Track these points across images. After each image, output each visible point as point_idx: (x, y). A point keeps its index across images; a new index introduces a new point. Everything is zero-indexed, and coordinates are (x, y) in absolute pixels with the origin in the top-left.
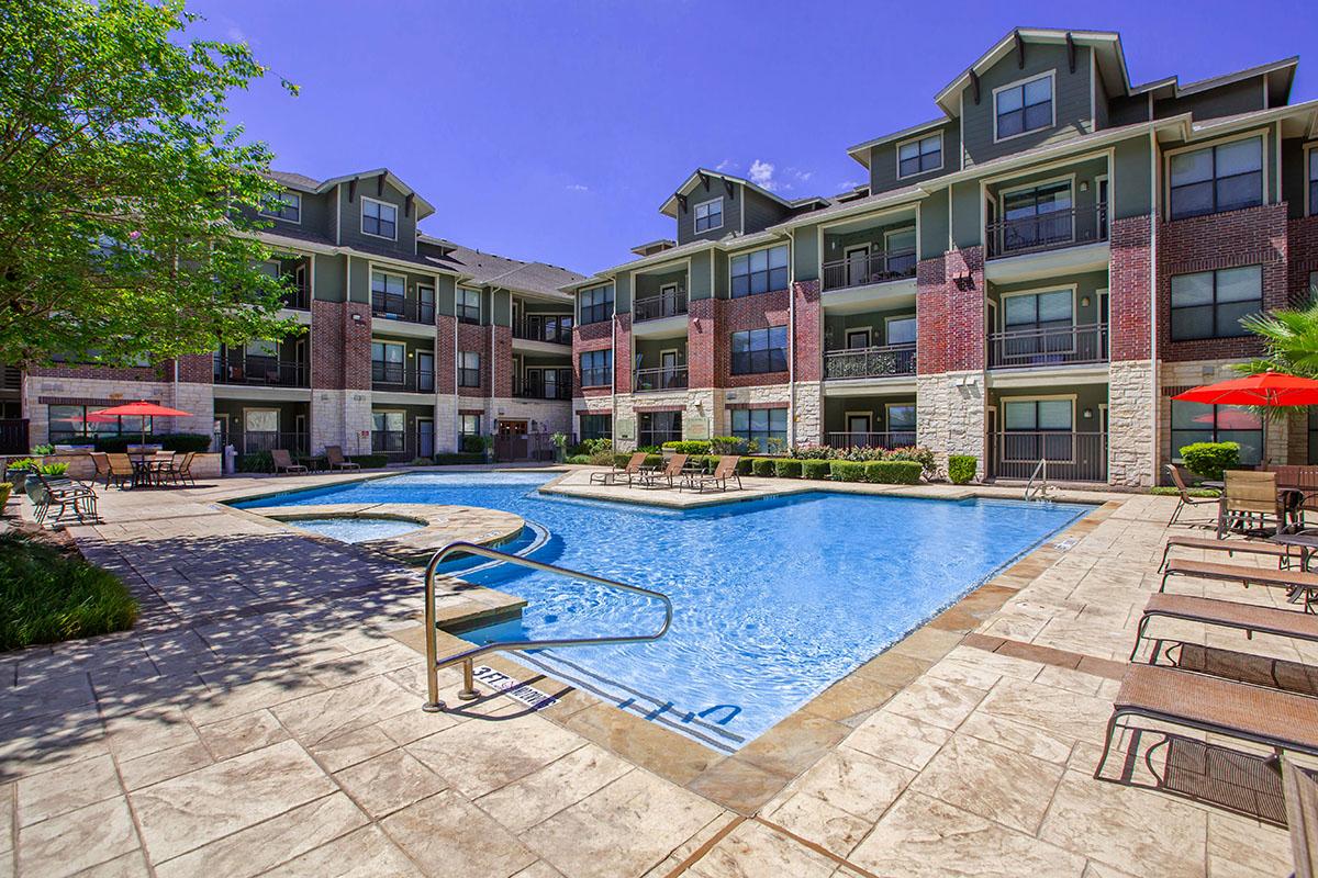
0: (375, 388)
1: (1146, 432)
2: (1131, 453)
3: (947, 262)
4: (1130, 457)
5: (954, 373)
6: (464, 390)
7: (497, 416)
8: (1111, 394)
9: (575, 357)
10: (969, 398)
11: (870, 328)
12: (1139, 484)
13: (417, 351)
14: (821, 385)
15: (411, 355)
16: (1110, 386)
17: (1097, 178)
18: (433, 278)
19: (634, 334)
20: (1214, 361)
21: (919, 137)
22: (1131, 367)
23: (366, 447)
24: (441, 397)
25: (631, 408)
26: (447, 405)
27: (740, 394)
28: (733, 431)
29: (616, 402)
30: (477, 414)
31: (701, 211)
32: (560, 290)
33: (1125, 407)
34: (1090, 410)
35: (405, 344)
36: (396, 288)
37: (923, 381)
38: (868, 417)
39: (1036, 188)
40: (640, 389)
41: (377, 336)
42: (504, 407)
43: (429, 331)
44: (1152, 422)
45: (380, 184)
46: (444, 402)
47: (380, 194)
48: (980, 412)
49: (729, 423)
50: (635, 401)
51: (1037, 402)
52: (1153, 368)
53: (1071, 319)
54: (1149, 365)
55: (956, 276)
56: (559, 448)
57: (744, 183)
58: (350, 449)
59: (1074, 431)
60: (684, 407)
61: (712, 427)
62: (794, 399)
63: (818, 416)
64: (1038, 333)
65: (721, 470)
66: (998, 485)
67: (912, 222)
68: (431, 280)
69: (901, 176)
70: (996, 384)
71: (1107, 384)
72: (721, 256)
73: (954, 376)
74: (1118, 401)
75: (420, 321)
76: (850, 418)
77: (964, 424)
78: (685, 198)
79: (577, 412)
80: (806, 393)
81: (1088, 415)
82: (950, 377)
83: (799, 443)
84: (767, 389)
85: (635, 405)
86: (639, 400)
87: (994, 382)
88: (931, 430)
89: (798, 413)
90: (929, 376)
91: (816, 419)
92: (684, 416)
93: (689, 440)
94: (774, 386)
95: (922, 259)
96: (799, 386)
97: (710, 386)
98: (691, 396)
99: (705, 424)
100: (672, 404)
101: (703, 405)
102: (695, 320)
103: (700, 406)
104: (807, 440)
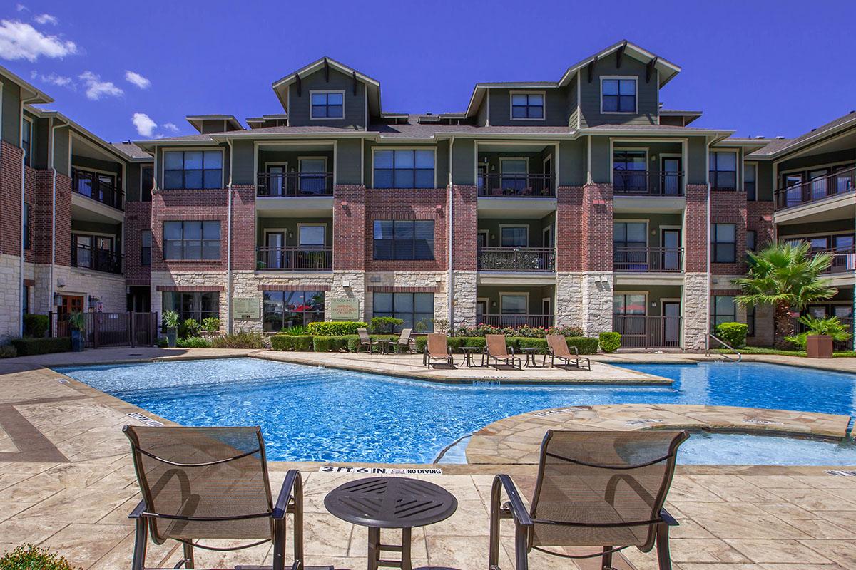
1: (704, 316)
2: (696, 329)
3: (585, 192)
4: (695, 332)
5: (593, 272)
8: (685, 293)
9: (156, 224)
10: (603, 291)
11: (487, 231)
12: (699, 348)
14: (476, 274)
16: (684, 287)
17: (660, 154)
20: (717, 276)
21: (528, 92)
25: (255, 287)
27: (383, 279)
28: (374, 312)
29: (231, 279)
31: (317, 96)
33: (693, 301)
34: (654, 302)
37: (561, 277)
38: (484, 302)
42: (64, 277)
44: (707, 311)
48: (610, 301)
49: (372, 305)
50: (260, 279)
51: (625, 295)
52: (708, 278)
53: (646, 242)
54: (706, 276)
55: (595, 202)
59: (647, 315)
60: (327, 288)
62: (453, 285)
63: (474, 300)
64: (626, 249)
69: (513, 117)
70: (619, 282)
71: (682, 286)
73: (594, 275)
74: (690, 297)
77: (599, 309)
78: (302, 81)
79: (159, 288)
80: (463, 280)
81: (654, 305)
82: (590, 275)
83: (457, 322)
84: (414, 274)
85: (261, 283)
86: (267, 278)
87: (618, 280)
88: (567, 313)
89: (455, 297)
90: (567, 273)
91: (473, 303)
92: (328, 296)
93: (333, 320)
94: (421, 273)
95: (561, 185)
96: (457, 274)
97: (360, 269)
98: (337, 277)
99: (354, 305)
100: (313, 284)
101: (352, 286)
102: (344, 203)
103: (347, 289)
104: (464, 321)
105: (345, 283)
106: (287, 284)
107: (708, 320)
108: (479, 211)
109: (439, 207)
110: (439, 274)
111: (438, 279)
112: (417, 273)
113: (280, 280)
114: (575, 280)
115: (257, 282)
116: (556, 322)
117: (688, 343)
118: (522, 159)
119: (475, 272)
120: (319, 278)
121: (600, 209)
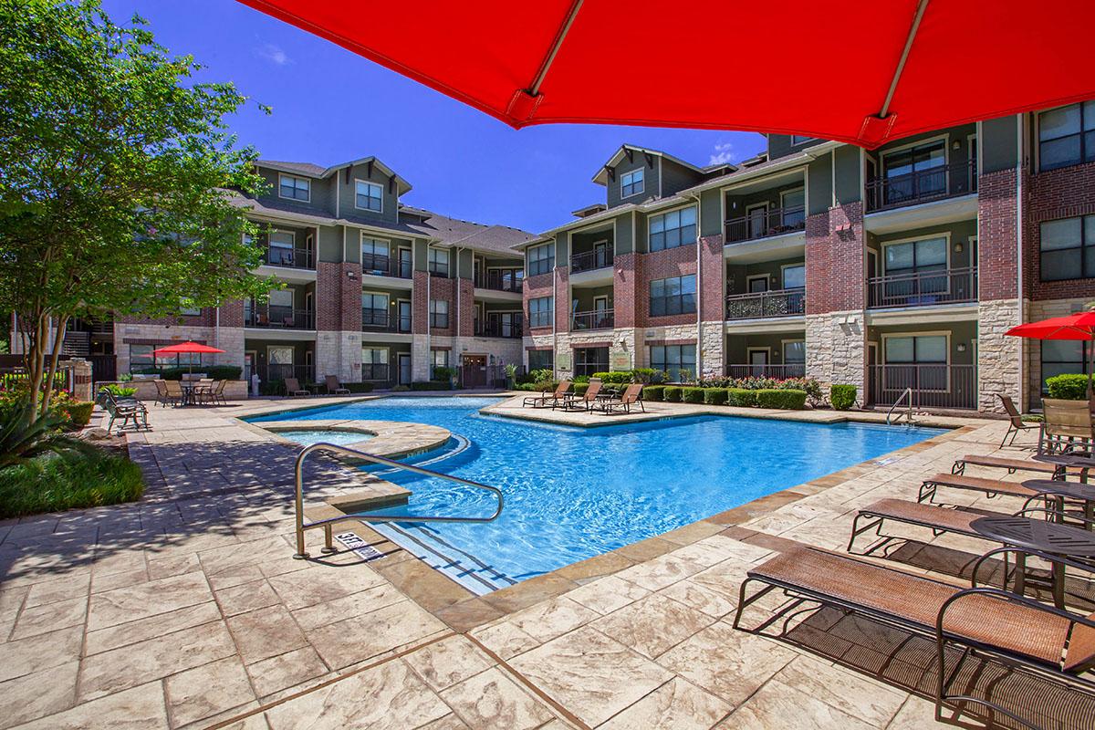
0: (365, 329)
1: (1014, 364)
2: (999, 383)
3: (831, 217)
4: (999, 387)
5: (837, 313)
6: (435, 330)
7: (462, 352)
9: (525, 302)
10: (851, 334)
11: (768, 275)
13: (399, 300)
14: (723, 324)
15: (393, 303)
16: (979, 323)
18: (411, 241)
19: (571, 283)
20: (1083, 299)
22: (999, 305)
23: (358, 377)
24: (416, 336)
25: (568, 345)
26: (421, 343)
27: (657, 333)
28: (651, 364)
29: (556, 340)
30: (446, 349)
31: (627, 180)
32: (512, 248)
33: (993, 342)
34: (963, 345)
35: (388, 294)
36: (382, 251)
37: (811, 320)
38: (767, 352)
39: (913, 148)
40: (576, 329)
41: (366, 288)
42: (468, 344)
43: (407, 284)
44: (1019, 355)
45: (370, 169)
46: (418, 340)
47: (369, 177)
48: (860, 346)
49: (649, 357)
50: (571, 339)
51: (915, 338)
52: (1019, 306)
53: (945, 264)
54: (1016, 304)
55: (838, 228)
56: (510, 378)
57: (661, 154)
58: (346, 378)
59: (949, 363)
60: (610, 344)
61: (633, 360)
62: (701, 336)
63: (721, 350)
64: (915, 276)
65: (627, 396)
66: (876, 411)
67: (801, 183)
68: (409, 243)
69: (794, 144)
70: (875, 323)
71: (977, 321)
72: (641, 217)
73: (837, 316)
74: (986, 337)
75: (401, 276)
76: (752, 352)
77: (846, 357)
78: (613, 169)
79: (527, 348)
80: (710, 331)
81: (961, 349)
82: (834, 316)
83: (705, 373)
84: (679, 328)
85: (572, 342)
86: (575, 338)
87: (874, 320)
88: (818, 362)
89: (703, 348)
90: (817, 316)
91: (720, 353)
92: (611, 351)
93: (615, 371)
94: (685, 326)
95: (808, 216)
96: (705, 325)
97: (632, 326)
98: (617, 334)
99: (628, 359)
100: (602, 341)
101: (626, 342)
102: (619, 271)
103: (623, 343)
104: (711, 372)
105: (622, 340)
106: (586, 342)
107: (1020, 370)
108: (727, 260)
112: (682, 326)
113: (583, 339)
114: (827, 323)
115: (569, 341)
116: (808, 372)
117: (986, 403)
119: (721, 322)
120: (607, 336)
121: (845, 235)
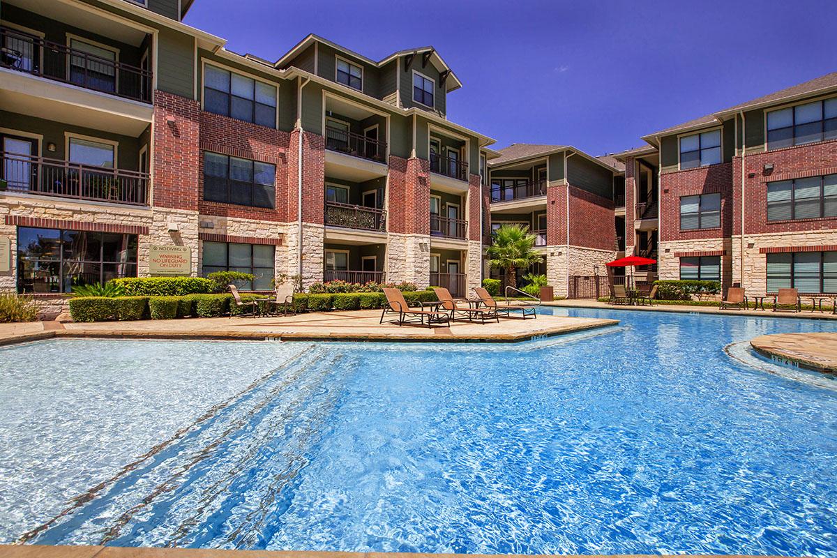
1: (478, 274)
3: (409, 164)
5: (418, 235)
8: (468, 256)
10: (424, 251)
14: (324, 229)
16: (468, 252)
21: (350, 61)
22: (474, 243)
27: (216, 224)
37: (391, 237)
48: (428, 260)
49: (201, 255)
50: (11, 206)
54: (480, 244)
55: (420, 174)
59: (439, 272)
60: (143, 230)
62: (301, 237)
63: (322, 255)
70: (433, 245)
74: (471, 259)
80: (311, 234)
81: (444, 265)
82: (416, 237)
83: (305, 278)
84: (254, 223)
85: (13, 213)
86: (26, 206)
89: (303, 251)
90: (395, 234)
91: (321, 258)
92: (143, 242)
93: (153, 275)
94: (262, 222)
95: (391, 154)
98: (159, 217)
99: (185, 256)
100: (116, 222)
101: (181, 231)
102: (171, 118)
103: (174, 234)
104: (312, 277)
105: (174, 227)
106: (71, 219)
107: (480, 277)
108: (325, 164)
109: (282, 150)
110: (281, 225)
111: (280, 230)
112: (258, 221)
113: (56, 212)
114: (401, 241)
115: (4, 210)
116: (387, 278)
117: (470, 294)
118: (344, 123)
119: (322, 226)
120: (129, 215)
121: (422, 181)
